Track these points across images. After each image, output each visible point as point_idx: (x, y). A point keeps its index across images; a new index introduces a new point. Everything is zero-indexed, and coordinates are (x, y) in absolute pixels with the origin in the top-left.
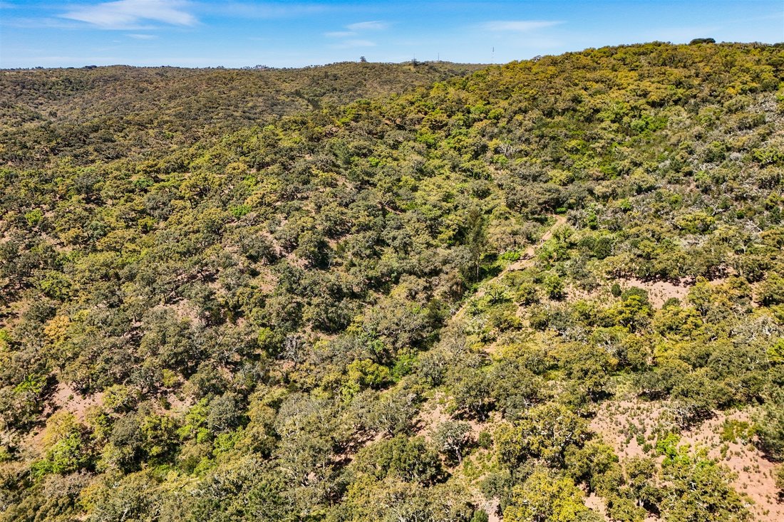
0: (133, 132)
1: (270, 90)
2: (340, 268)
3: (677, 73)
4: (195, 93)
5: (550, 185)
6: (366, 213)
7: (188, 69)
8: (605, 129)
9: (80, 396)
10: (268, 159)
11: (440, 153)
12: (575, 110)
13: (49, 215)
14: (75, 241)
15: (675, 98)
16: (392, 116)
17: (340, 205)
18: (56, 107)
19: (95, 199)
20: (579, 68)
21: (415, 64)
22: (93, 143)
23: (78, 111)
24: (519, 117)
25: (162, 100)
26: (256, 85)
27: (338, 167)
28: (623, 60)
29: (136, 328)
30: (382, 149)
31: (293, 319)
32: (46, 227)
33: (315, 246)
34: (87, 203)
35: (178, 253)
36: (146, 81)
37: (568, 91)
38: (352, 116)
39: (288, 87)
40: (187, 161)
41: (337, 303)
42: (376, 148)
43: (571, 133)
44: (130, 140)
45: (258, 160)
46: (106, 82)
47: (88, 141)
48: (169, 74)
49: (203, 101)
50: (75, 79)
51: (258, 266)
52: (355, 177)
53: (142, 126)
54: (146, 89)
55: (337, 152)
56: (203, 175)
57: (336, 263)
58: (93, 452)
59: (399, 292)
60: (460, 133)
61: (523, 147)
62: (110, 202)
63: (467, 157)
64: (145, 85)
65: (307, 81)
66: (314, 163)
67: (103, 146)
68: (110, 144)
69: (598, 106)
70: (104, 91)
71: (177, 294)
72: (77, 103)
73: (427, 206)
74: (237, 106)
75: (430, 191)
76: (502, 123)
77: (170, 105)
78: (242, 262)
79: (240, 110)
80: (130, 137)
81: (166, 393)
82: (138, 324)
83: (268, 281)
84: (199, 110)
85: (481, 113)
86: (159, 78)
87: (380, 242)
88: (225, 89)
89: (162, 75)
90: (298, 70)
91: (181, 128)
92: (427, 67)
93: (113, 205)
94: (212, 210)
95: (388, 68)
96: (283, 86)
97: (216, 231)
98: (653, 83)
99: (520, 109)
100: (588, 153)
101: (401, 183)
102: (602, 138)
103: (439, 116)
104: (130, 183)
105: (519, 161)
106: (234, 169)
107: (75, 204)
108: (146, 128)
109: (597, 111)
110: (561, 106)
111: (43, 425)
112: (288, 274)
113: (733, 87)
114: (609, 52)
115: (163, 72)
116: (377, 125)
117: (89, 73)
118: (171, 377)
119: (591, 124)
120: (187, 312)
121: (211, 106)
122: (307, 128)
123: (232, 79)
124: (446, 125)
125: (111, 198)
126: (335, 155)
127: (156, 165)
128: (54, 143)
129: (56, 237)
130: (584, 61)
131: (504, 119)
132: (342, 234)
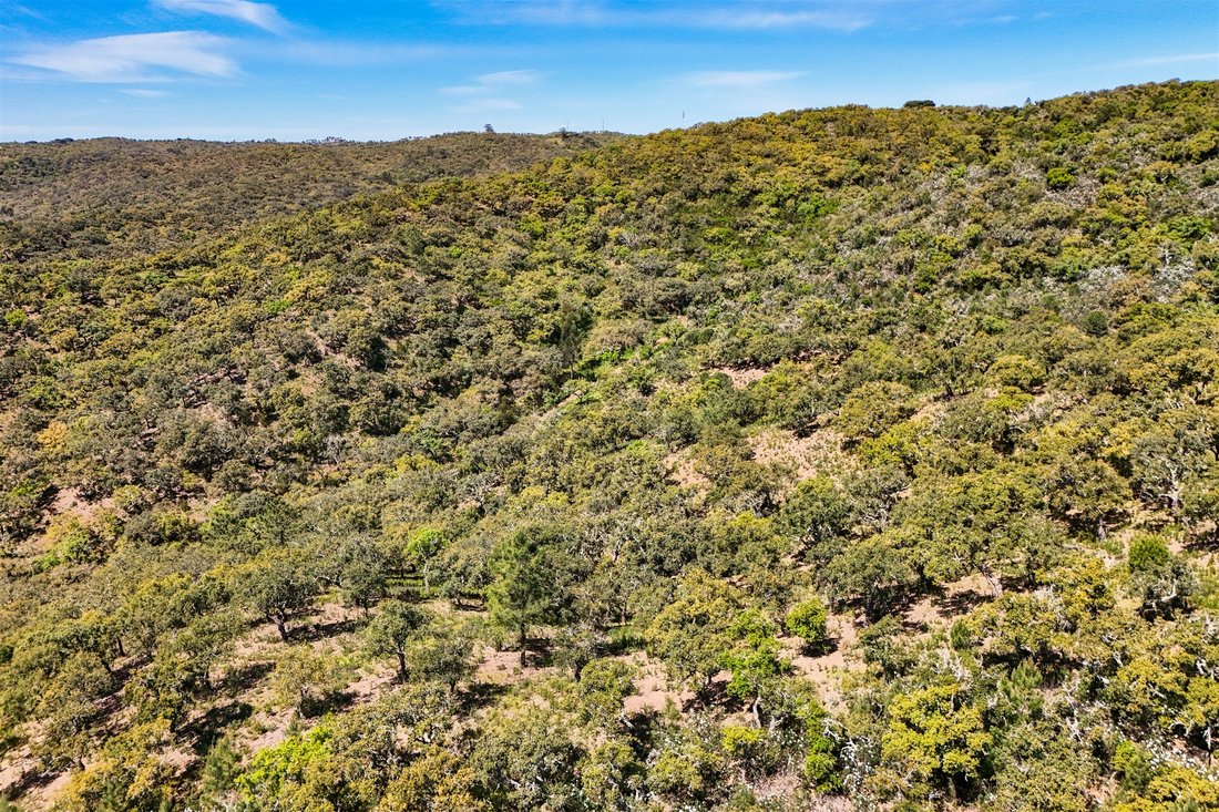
0: (135, 231)
1: (344, 173)
2: (399, 371)
3: (864, 144)
4: (229, 178)
5: (678, 280)
6: (434, 307)
7: (218, 143)
8: (762, 214)
9: (85, 503)
10: (316, 249)
11: (548, 244)
12: (728, 192)
13: (32, 317)
14: (69, 346)
15: (857, 175)
16: (488, 198)
17: (404, 299)
18: (11, 201)
19: (92, 299)
20: (744, 139)
21: (565, 135)
22: (76, 245)
23: (47, 205)
24: (653, 200)
25: (177, 188)
26: (322, 165)
27: (407, 258)
28: (804, 128)
29: (150, 434)
30: (470, 237)
31: (339, 421)
32: (31, 331)
33: (367, 343)
34: (83, 303)
35: (199, 352)
36: (153, 160)
37: (722, 168)
38: (433, 197)
39: (373, 169)
40: (213, 255)
41: (389, 402)
42: (460, 237)
43: (714, 220)
44: (131, 241)
45: (304, 250)
46: (89, 162)
47: (68, 243)
48: (189, 151)
49: (241, 189)
50: (40, 159)
51: (299, 367)
52: (426, 269)
53: (148, 222)
54: (153, 172)
55: (406, 240)
56: (232, 267)
57: (395, 364)
58: (102, 555)
59: (471, 396)
60: (577, 221)
61: (651, 236)
62: (112, 302)
63: (580, 248)
64: (152, 166)
65: (401, 159)
66: (376, 253)
67: (91, 249)
68: (102, 247)
69: (758, 187)
70: (86, 176)
71: (198, 398)
72: (45, 195)
73: (518, 303)
74: (292, 196)
75: (526, 287)
76: (632, 207)
77: (190, 194)
78: (278, 362)
79: (297, 201)
80: (131, 237)
81: (186, 497)
82: (152, 430)
83: (310, 384)
84: (235, 201)
85: (607, 195)
86: (173, 156)
87: (454, 342)
88: (274, 171)
89: (178, 153)
90: (389, 145)
91: (207, 224)
92: (581, 140)
93: (116, 305)
94: (244, 307)
95: (523, 141)
96: (364, 167)
97: (247, 328)
98: (833, 156)
99: (655, 190)
100: (733, 243)
101: (487, 277)
102: (754, 226)
103: (553, 199)
104: (137, 279)
105: (642, 253)
106: (273, 261)
107: (67, 303)
108: (155, 224)
109: (755, 192)
110: (708, 187)
111: (43, 532)
112: (331, 371)
113: (927, 162)
114: (789, 118)
115: (179, 148)
116: (466, 210)
117: (62, 149)
118: (191, 480)
119: (746, 209)
120: (213, 415)
121: (253, 196)
122: (370, 211)
123: (286, 158)
124: (561, 210)
125: (113, 297)
126: (403, 243)
127: (172, 258)
128: (19, 246)
129: (44, 341)
130: (753, 129)
131: (633, 203)
132: (406, 333)
